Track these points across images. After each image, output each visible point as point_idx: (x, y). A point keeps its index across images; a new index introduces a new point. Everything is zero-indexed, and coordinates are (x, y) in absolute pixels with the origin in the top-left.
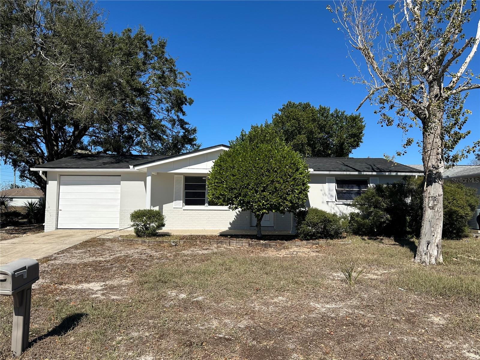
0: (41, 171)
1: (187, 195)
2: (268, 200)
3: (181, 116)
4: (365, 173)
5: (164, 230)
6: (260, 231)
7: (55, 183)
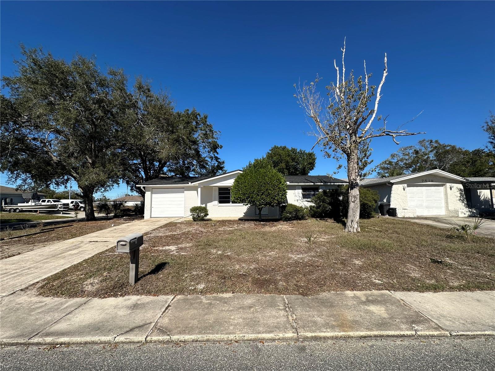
0: (142, 186)
1: (220, 198)
2: (265, 200)
3: (216, 155)
4: (317, 184)
5: (208, 217)
6: (260, 217)
7: (150, 193)
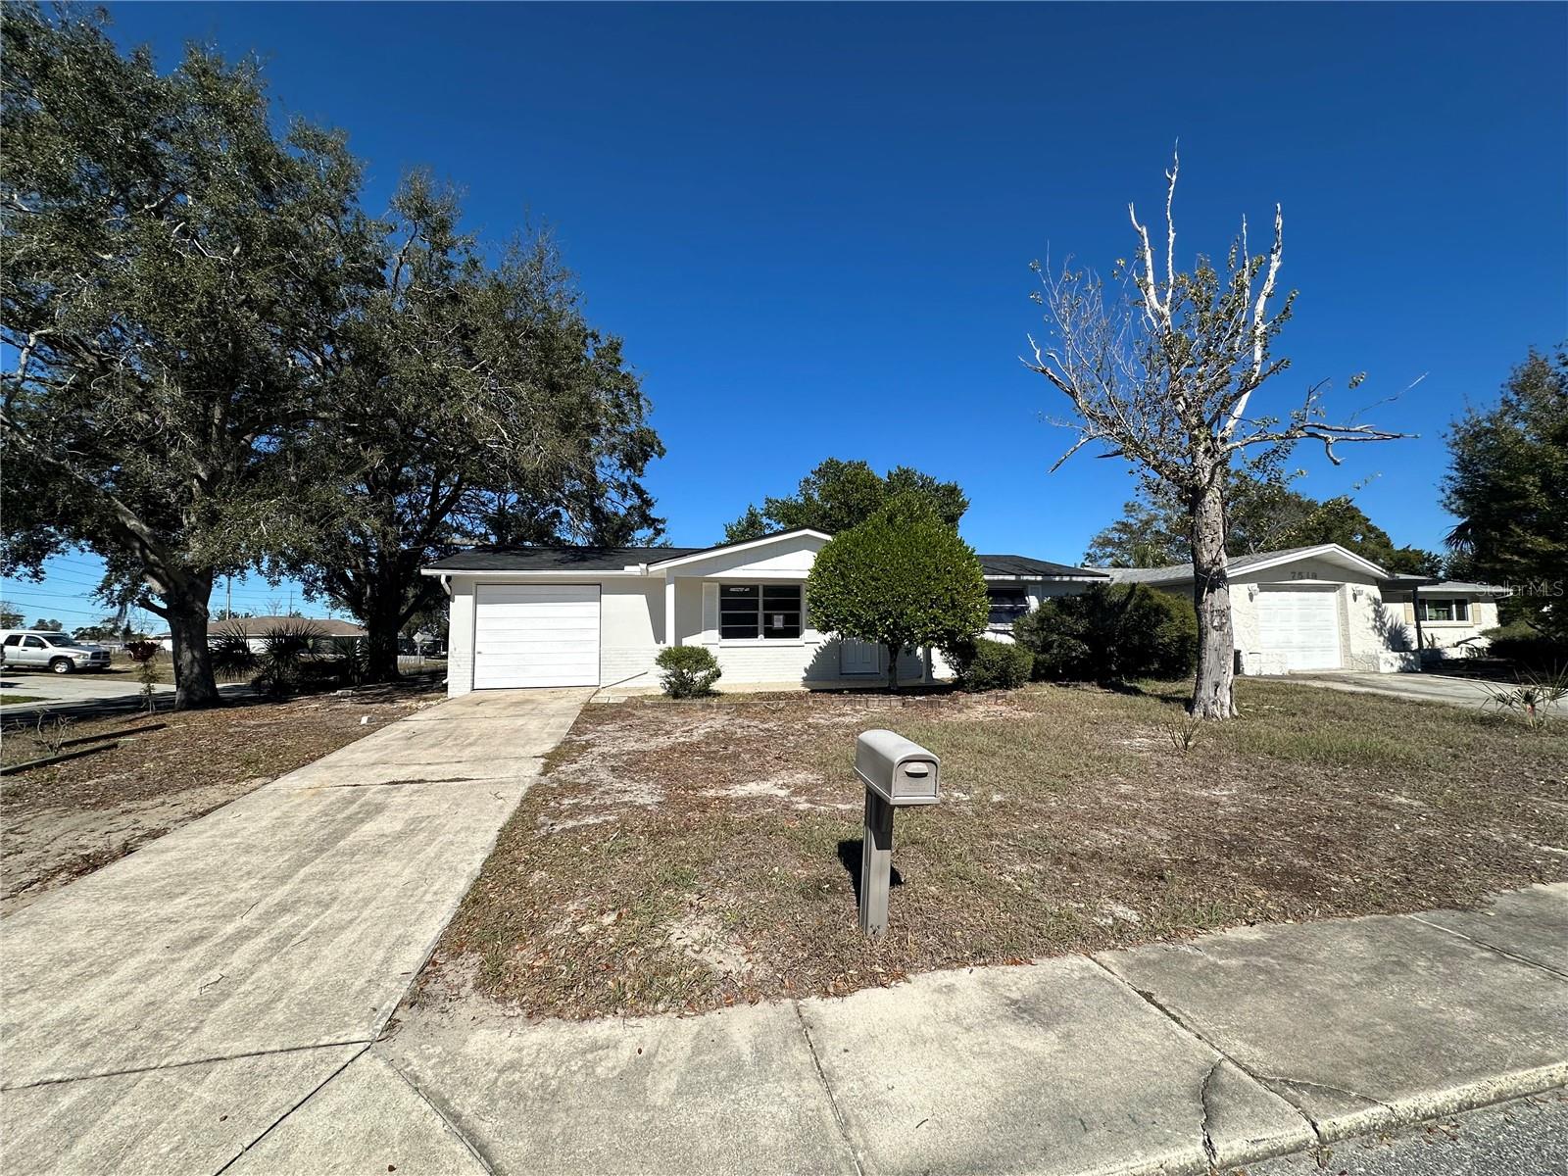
0: (443, 574)
1: (725, 619)
2: (941, 623)
3: (638, 480)
5: (715, 686)
6: (893, 680)
7: (470, 599)
